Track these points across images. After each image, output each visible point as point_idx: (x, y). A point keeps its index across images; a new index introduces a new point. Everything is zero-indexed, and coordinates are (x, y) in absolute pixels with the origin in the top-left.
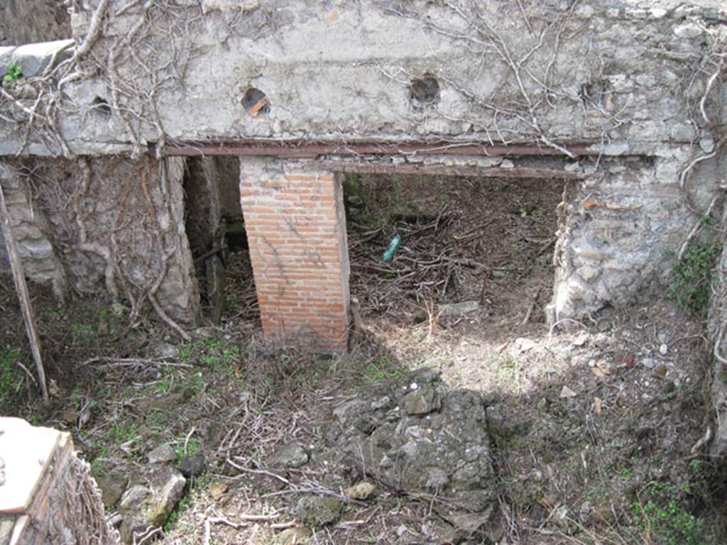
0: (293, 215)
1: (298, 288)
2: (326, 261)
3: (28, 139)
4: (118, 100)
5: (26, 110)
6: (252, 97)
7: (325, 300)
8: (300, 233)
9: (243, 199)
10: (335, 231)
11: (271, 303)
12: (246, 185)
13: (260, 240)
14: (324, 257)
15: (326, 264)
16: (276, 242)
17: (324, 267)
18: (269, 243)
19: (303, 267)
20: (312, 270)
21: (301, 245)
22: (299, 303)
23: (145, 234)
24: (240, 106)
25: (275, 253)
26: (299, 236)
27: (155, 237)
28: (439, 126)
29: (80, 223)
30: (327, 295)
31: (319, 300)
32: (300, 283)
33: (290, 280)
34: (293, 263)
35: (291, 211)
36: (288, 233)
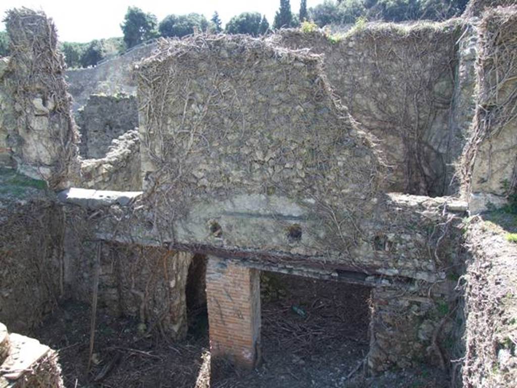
0: (230, 288)
1: (229, 328)
2: (245, 315)
3: (116, 233)
4: (157, 221)
5: (118, 219)
6: (215, 227)
7: (242, 337)
8: (233, 298)
9: (207, 276)
10: (249, 299)
11: (216, 335)
12: (209, 269)
13: (212, 299)
14: (242, 313)
15: (244, 317)
16: (220, 301)
17: (242, 318)
18: (217, 302)
19: (232, 316)
20: (237, 319)
21: (232, 304)
22: (229, 337)
23: (162, 289)
24: (210, 231)
25: (219, 306)
26: (232, 300)
27: (167, 291)
28: (301, 251)
29: (133, 278)
30: (244, 334)
31: (240, 337)
32: (231, 326)
33: (226, 323)
34: (228, 314)
35: (229, 286)
36: (226, 297)
